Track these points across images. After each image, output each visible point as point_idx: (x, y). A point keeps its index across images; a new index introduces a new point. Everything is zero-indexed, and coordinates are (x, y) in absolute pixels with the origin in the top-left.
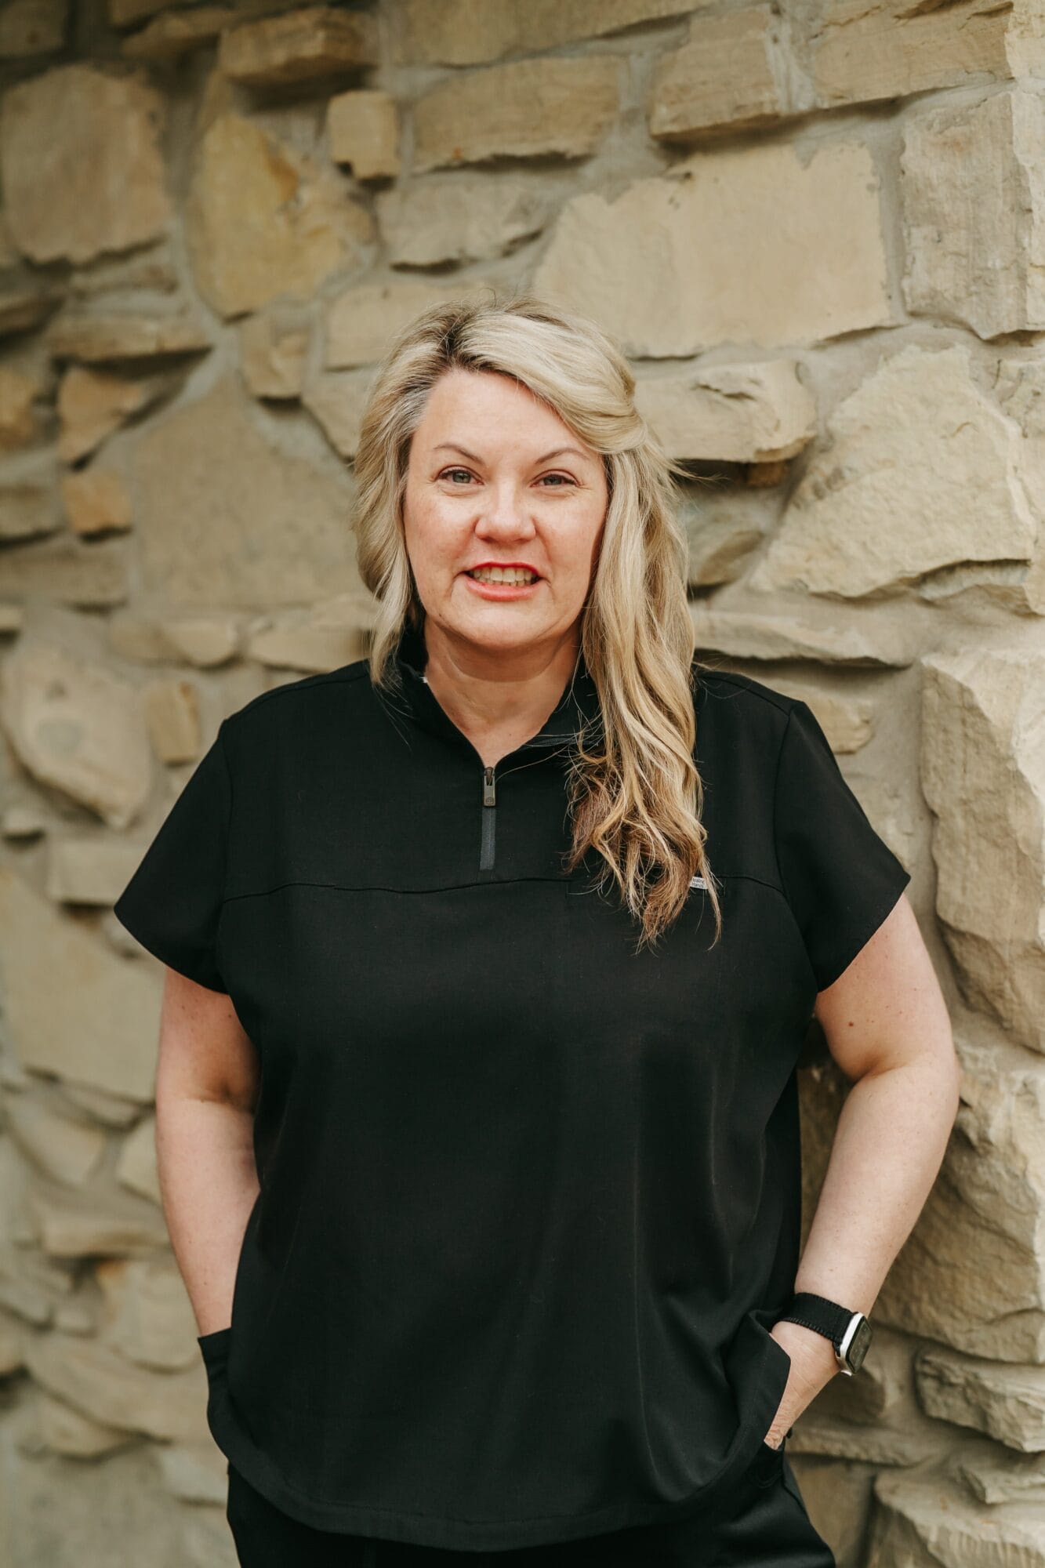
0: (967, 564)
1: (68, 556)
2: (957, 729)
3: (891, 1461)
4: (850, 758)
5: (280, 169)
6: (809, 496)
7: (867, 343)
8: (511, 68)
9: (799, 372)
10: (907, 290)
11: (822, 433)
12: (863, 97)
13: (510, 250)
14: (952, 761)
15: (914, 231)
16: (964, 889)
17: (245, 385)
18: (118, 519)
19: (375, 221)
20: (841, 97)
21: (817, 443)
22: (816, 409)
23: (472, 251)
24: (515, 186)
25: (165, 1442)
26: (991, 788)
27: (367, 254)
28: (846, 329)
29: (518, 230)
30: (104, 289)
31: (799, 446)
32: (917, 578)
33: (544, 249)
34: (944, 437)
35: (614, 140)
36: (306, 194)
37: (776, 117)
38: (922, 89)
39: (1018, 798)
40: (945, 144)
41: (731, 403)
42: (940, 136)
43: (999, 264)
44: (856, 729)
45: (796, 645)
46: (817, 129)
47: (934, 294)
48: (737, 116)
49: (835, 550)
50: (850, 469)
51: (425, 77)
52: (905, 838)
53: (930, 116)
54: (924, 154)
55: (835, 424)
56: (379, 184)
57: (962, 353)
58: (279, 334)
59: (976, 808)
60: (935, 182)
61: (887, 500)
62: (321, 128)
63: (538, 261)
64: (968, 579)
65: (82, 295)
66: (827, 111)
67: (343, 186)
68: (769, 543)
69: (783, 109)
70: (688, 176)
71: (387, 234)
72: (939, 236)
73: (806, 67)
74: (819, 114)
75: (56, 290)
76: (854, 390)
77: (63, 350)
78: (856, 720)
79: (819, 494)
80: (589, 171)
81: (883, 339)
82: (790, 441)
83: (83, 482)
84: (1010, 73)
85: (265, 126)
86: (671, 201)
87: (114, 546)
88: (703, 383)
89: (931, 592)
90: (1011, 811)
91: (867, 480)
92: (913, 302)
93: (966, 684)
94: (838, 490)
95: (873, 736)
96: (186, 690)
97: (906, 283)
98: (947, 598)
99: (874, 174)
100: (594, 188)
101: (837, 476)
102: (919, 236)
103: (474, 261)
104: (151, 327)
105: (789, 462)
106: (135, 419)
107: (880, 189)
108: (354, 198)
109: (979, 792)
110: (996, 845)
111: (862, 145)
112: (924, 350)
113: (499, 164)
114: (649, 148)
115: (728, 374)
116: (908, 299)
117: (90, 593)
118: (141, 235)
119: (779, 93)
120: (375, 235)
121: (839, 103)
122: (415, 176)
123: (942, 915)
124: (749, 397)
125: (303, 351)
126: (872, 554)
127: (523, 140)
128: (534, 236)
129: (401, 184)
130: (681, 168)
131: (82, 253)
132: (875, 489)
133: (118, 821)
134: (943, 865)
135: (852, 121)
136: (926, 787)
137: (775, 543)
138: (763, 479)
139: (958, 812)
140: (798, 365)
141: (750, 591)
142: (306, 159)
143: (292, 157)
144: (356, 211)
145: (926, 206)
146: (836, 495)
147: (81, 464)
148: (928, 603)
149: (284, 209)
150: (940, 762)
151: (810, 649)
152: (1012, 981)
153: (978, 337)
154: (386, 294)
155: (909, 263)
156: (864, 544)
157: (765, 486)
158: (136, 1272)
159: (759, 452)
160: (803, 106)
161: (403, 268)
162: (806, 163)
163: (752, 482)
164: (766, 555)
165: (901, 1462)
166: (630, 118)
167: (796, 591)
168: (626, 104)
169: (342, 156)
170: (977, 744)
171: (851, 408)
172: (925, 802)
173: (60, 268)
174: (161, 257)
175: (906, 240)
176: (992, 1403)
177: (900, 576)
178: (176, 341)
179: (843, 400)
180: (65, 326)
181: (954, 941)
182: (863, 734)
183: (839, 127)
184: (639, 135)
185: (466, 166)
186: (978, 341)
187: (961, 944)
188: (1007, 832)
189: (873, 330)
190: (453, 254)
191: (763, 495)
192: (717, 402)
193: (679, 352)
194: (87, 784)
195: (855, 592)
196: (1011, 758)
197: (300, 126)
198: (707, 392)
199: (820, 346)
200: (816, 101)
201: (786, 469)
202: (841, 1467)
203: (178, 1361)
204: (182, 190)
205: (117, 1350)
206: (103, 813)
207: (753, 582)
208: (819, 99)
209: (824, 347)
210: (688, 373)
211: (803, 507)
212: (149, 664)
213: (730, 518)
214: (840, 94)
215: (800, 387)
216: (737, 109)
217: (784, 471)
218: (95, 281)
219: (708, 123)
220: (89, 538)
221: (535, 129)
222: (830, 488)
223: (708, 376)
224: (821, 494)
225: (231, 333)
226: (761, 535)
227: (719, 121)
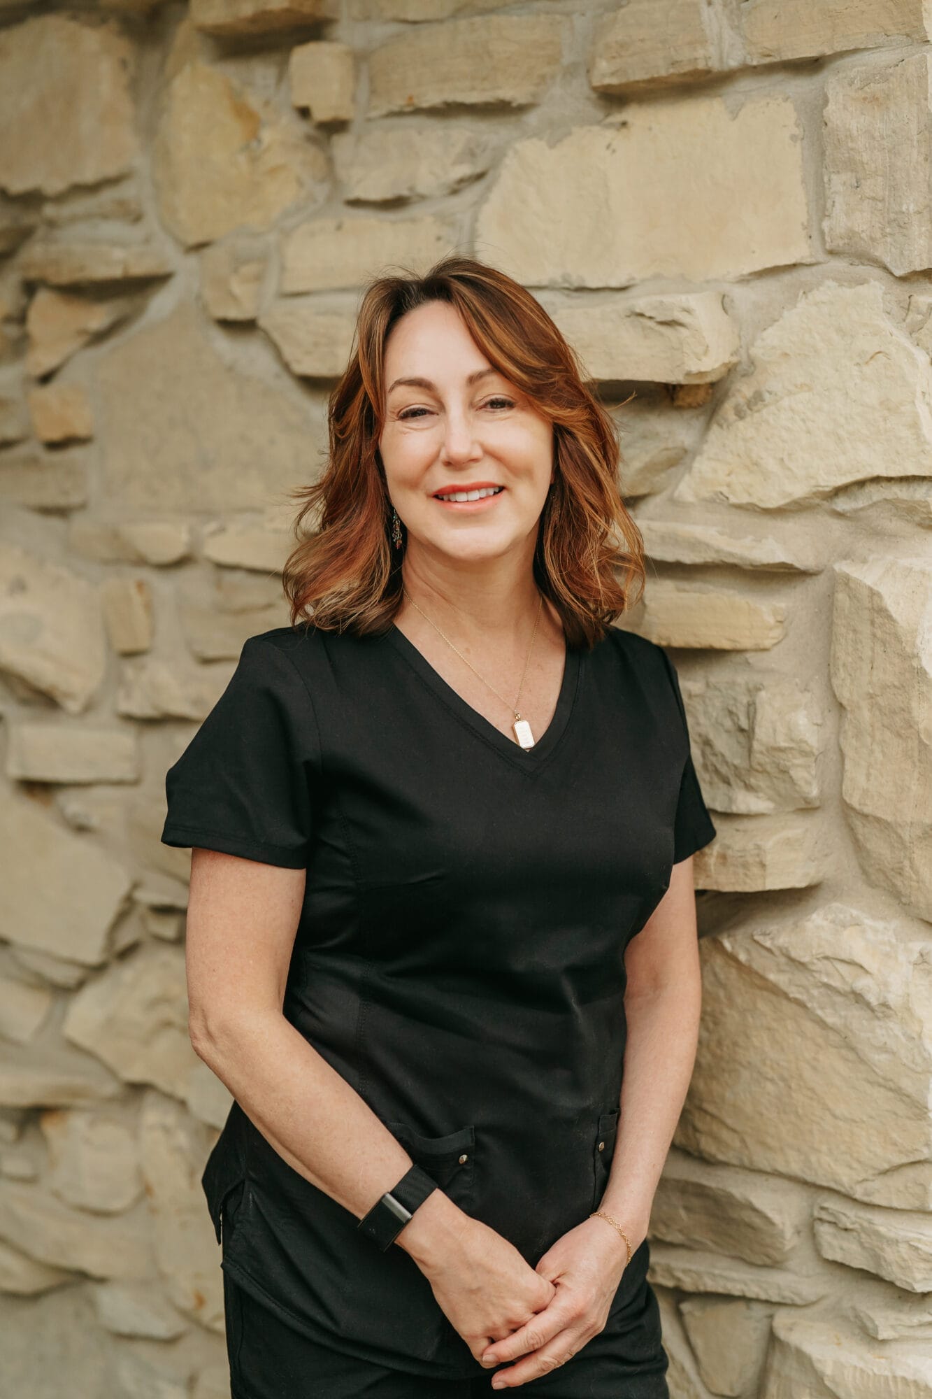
0: (877, 480)
1: (33, 462)
2: (866, 629)
3: (789, 1301)
4: (765, 655)
5: (243, 113)
6: (731, 416)
7: (787, 278)
8: (463, 23)
9: (725, 303)
10: (826, 230)
11: (744, 359)
12: (789, 55)
13: (456, 189)
14: (861, 658)
15: (834, 177)
16: (868, 775)
17: (205, 308)
18: (80, 430)
19: (330, 161)
20: (769, 56)
21: (739, 368)
22: (740, 337)
23: (421, 189)
24: (463, 131)
25: (102, 1281)
26: (896, 683)
27: (321, 191)
28: (769, 265)
29: (465, 170)
30: (74, 219)
31: (724, 370)
32: (831, 491)
33: (489, 189)
34: (858, 364)
35: (557, 91)
36: (267, 135)
37: (708, 72)
38: (844, 49)
39: (921, 693)
40: (865, 99)
41: (663, 329)
42: (860, 92)
43: (912, 208)
44: (771, 629)
45: (718, 551)
46: (745, 85)
47: (851, 234)
48: (672, 71)
49: (754, 465)
50: (770, 393)
51: (380, 31)
52: (816, 727)
53: (852, 74)
54: (845, 108)
55: (756, 351)
56: (335, 127)
57: (876, 289)
58: (238, 261)
59: (880, 700)
60: (855, 133)
61: (803, 420)
62: (282, 75)
63: (483, 199)
64: (876, 493)
65: (52, 224)
66: (755, 67)
67: (302, 128)
68: (693, 459)
69: (715, 65)
70: (624, 124)
71: (341, 173)
72: (857, 182)
73: (736, 28)
74: (748, 70)
75: (29, 219)
76: (776, 321)
77: (33, 274)
78: (771, 620)
79: (740, 415)
80: (532, 118)
81: (803, 274)
82: (717, 365)
83: (48, 394)
84: (926, 37)
85: (232, 72)
86: (609, 146)
87: (75, 454)
88: (638, 311)
89: (842, 504)
90: (914, 704)
91: (786, 402)
92: (832, 242)
93: (875, 588)
94: (758, 411)
95: (786, 635)
96: (140, 586)
97: (826, 225)
98: (856, 511)
99: (797, 126)
100: (537, 134)
101: (758, 397)
102: (838, 182)
103: (423, 198)
104: (118, 254)
105: (712, 385)
106: (99, 337)
107: (803, 139)
108: (310, 139)
109: (885, 687)
110: (899, 735)
111: (786, 99)
112: (841, 285)
113: (450, 111)
114: (588, 99)
115: (662, 302)
116: (828, 239)
117: (52, 497)
118: (111, 170)
119: (712, 50)
120: (330, 173)
121: (767, 60)
122: (369, 120)
123: (847, 799)
124: (681, 325)
125: (259, 278)
126: (789, 469)
127: (473, 89)
128: (480, 177)
129: (355, 128)
130: (617, 118)
131: (54, 185)
132: (792, 410)
133: (73, 706)
134: (849, 753)
135: (778, 77)
136: (835, 682)
137: (698, 458)
138: (689, 400)
139: (865, 705)
140: (724, 296)
141: (673, 501)
142: (267, 103)
143: (254, 101)
144: (312, 150)
145: (847, 155)
146: (756, 415)
147: (46, 379)
148: (840, 515)
149: (246, 148)
150: (850, 659)
151: (731, 554)
152: (911, 860)
153: (891, 274)
154: (339, 227)
155: (829, 205)
156: (782, 460)
157: (690, 407)
158: (78, 1122)
159: (688, 374)
160: (733, 63)
161: (356, 203)
162: (734, 114)
163: (679, 403)
164: (690, 469)
165: (798, 1301)
166: (570, 71)
167: (718, 502)
168: (567, 58)
169: (302, 102)
170: (884, 643)
171: (772, 336)
172: (834, 696)
173: (33, 199)
174: (127, 191)
175: (827, 186)
176: (885, 1246)
177: (814, 490)
178: (140, 268)
179: (765, 329)
180: (35, 254)
181: (858, 823)
182: (777, 633)
183: (766, 82)
184: (579, 87)
185: (418, 111)
186: (892, 278)
187: (864, 826)
188: (910, 725)
189: (794, 266)
190: (405, 192)
191: (687, 414)
192: (651, 328)
193: (614, 283)
194: (46, 673)
195: (774, 502)
196: (916, 656)
197: (261, 72)
198: (641, 319)
199: (745, 280)
200: (745, 58)
201: (710, 391)
202: (741, 1306)
203: (116, 1205)
204: (149, 130)
205: (57, 1195)
206: (60, 699)
207: (676, 494)
208: (749, 57)
209: (748, 281)
210: (622, 303)
211: (725, 426)
212: (106, 562)
213: (657, 434)
214: (768, 53)
215: (726, 317)
216: (673, 64)
217: (707, 393)
218: (66, 210)
219: (646, 77)
220: (54, 446)
221: (484, 79)
222: (751, 409)
223: (641, 304)
224: (742, 414)
225: (192, 261)
226: (686, 451)
227: (656, 76)
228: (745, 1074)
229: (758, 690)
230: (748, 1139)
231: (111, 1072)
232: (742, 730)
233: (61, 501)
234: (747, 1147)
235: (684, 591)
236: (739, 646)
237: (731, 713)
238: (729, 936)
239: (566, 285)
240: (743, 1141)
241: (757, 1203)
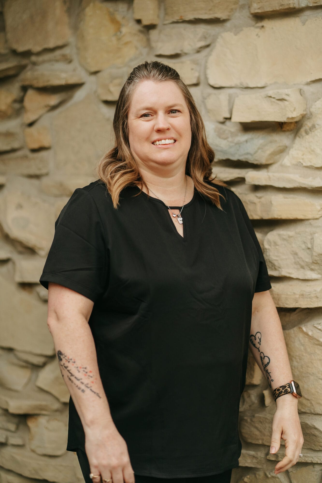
1: (25, 157)
4: (317, 221)
5: (114, 21)
6: (304, 134)
9: (301, 92)
11: (308, 113)
13: (199, 51)
17: (98, 96)
18: (46, 144)
19: (148, 40)
20: (316, 3)
21: (306, 116)
22: (307, 105)
23: (186, 51)
24: (202, 29)
28: (317, 78)
29: (202, 44)
30: (44, 62)
31: (301, 116)
33: (211, 51)
35: (237, 14)
36: (124, 30)
37: (294, 8)
41: (278, 102)
44: (319, 211)
45: (299, 183)
46: (308, 13)
48: (281, 8)
49: (312, 152)
50: (318, 125)
55: (313, 110)
56: (151, 27)
58: (112, 78)
63: (209, 54)
65: (34, 64)
66: (311, 7)
67: (138, 27)
68: (289, 150)
69: (297, 6)
70: (263, 27)
71: (153, 44)
74: (308, 8)
75: (24, 62)
76: (320, 98)
77: (27, 83)
78: (319, 208)
79: (307, 133)
80: (228, 24)
82: (298, 115)
83: (33, 130)
85: (109, 6)
86: (257, 35)
87: (43, 154)
88: (269, 95)
94: (314, 131)
100: (230, 30)
101: (314, 126)
103: (186, 54)
104: (63, 75)
105: (296, 122)
106: (54, 108)
108: (141, 31)
113: (196, 21)
114: (249, 17)
115: (278, 92)
117: (33, 171)
118: (60, 43)
120: (148, 44)
122: (165, 25)
124: (285, 100)
125: (120, 85)
127: (206, 13)
128: (208, 46)
129: (159, 28)
130: (260, 24)
131: (37, 49)
133: (43, 253)
137: (291, 150)
138: (288, 128)
140: (301, 90)
141: (282, 166)
142: (124, 18)
143: (119, 17)
144: (141, 36)
146: (313, 133)
147: (31, 124)
149: (116, 35)
151: (304, 184)
157: (288, 131)
158: (42, 420)
159: (288, 118)
160: (303, 5)
161: (160, 56)
162: (304, 24)
163: (284, 129)
164: (288, 153)
166: (242, 7)
167: (299, 165)
168: (241, 3)
169: (138, 17)
171: (318, 104)
173: (27, 54)
174: (66, 51)
178: (72, 80)
179: (316, 102)
180: (28, 75)
182: (321, 213)
184: (246, 13)
185: (184, 22)
190: (179, 52)
191: (287, 133)
192: (274, 102)
193: (259, 85)
194: (31, 240)
198: (270, 98)
199: (308, 84)
200: (308, 3)
201: (296, 125)
202: (311, 467)
203: (59, 453)
204: (76, 28)
205: (33, 451)
206: (36, 251)
207: (283, 163)
208: (309, 3)
209: (310, 84)
210: (263, 93)
211: (301, 137)
212: (56, 196)
213: (276, 141)
214: (316, 2)
215: (301, 97)
216: (281, 5)
217: (295, 126)
218: (40, 59)
219: (271, 10)
220: (34, 151)
221: (210, 10)
222: (311, 131)
223: (270, 93)
224: (308, 133)
225: (93, 78)
226: (286, 147)
227: (275, 9)
228: (312, 378)
229: (315, 233)
230: (313, 402)
231: (57, 399)
232: (309, 249)
233: (38, 172)
234: (313, 405)
235: (287, 198)
236: (307, 218)
237: (305, 243)
238: (305, 326)
239: (241, 86)
240: (311, 403)
241: (317, 426)
